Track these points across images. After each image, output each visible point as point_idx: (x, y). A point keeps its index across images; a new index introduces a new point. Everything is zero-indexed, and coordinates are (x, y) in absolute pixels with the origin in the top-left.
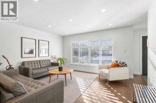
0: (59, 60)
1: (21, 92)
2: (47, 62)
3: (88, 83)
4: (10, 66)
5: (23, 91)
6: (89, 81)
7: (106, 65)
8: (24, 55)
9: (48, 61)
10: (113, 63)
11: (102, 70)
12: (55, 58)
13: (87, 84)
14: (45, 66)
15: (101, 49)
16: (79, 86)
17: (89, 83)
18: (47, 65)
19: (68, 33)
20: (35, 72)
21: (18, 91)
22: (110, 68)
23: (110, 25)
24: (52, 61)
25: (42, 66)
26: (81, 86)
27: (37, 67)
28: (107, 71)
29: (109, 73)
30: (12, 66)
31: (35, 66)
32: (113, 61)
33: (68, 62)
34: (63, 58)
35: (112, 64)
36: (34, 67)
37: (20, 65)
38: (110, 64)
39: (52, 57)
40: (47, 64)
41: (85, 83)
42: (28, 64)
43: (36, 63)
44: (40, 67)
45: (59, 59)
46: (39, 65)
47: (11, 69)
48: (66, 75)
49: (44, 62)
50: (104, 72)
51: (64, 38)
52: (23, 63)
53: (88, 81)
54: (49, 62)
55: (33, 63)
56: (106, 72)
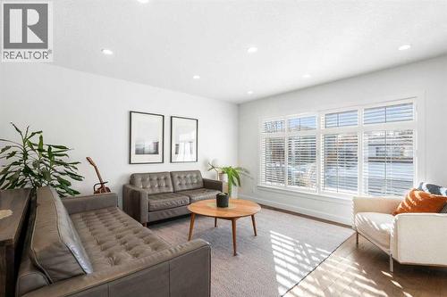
0: (223, 173)
1: (66, 269)
2: (191, 177)
3: (309, 256)
4: (102, 184)
5: (72, 268)
6: (314, 250)
7: (387, 197)
8: (135, 158)
9: (195, 175)
10: (417, 194)
11: (367, 216)
12: (213, 167)
13: (307, 260)
14: (185, 188)
15: (363, 140)
16: (274, 264)
17: (314, 258)
18: (191, 187)
19: (251, 93)
20: (156, 203)
21: (59, 267)
22: (402, 211)
23: (405, 47)
24: (206, 175)
25: (178, 188)
26: (283, 264)
27: (165, 190)
28: (386, 223)
29: (396, 230)
30: (106, 185)
31: (159, 186)
32: (416, 186)
33: (252, 179)
34: (237, 169)
35: (413, 196)
36: (157, 191)
37: (125, 181)
38: (403, 197)
39: (206, 163)
40: (192, 184)
41: (300, 257)
42: (143, 180)
43: (163, 177)
44: (172, 190)
45: (226, 170)
46: (171, 185)
47: (103, 191)
48: (237, 222)
49: (182, 176)
50: (374, 223)
51: (241, 109)
52: (133, 179)
53: (310, 251)
54: (197, 177)
55: (155, 178)
56: (384, 227)
